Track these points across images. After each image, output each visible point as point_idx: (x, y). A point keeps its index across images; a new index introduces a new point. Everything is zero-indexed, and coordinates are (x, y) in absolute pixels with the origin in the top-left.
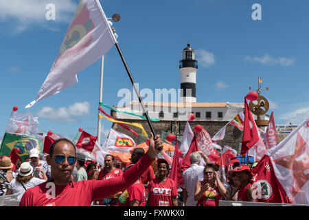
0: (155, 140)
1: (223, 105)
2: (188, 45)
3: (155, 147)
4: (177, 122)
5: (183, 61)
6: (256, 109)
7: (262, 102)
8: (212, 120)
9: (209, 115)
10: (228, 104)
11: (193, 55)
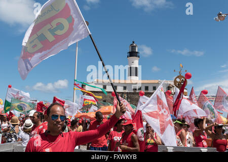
0: (120, 106)
1: (156, 81)
2: (133, 42)
3: (121, 110)
4: (126, 93)
5: (129, 53)
6: (178, 84)
7: (183, 80)
8: (149, 92)
9: (147, 88)
10: (159, 81)
11: (137, 48)
